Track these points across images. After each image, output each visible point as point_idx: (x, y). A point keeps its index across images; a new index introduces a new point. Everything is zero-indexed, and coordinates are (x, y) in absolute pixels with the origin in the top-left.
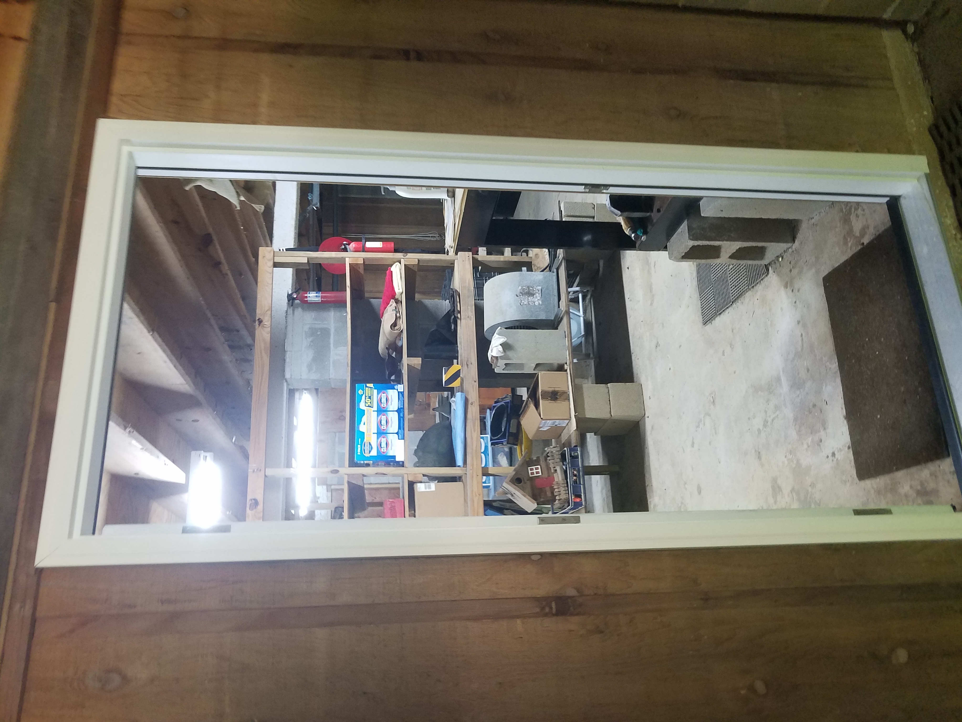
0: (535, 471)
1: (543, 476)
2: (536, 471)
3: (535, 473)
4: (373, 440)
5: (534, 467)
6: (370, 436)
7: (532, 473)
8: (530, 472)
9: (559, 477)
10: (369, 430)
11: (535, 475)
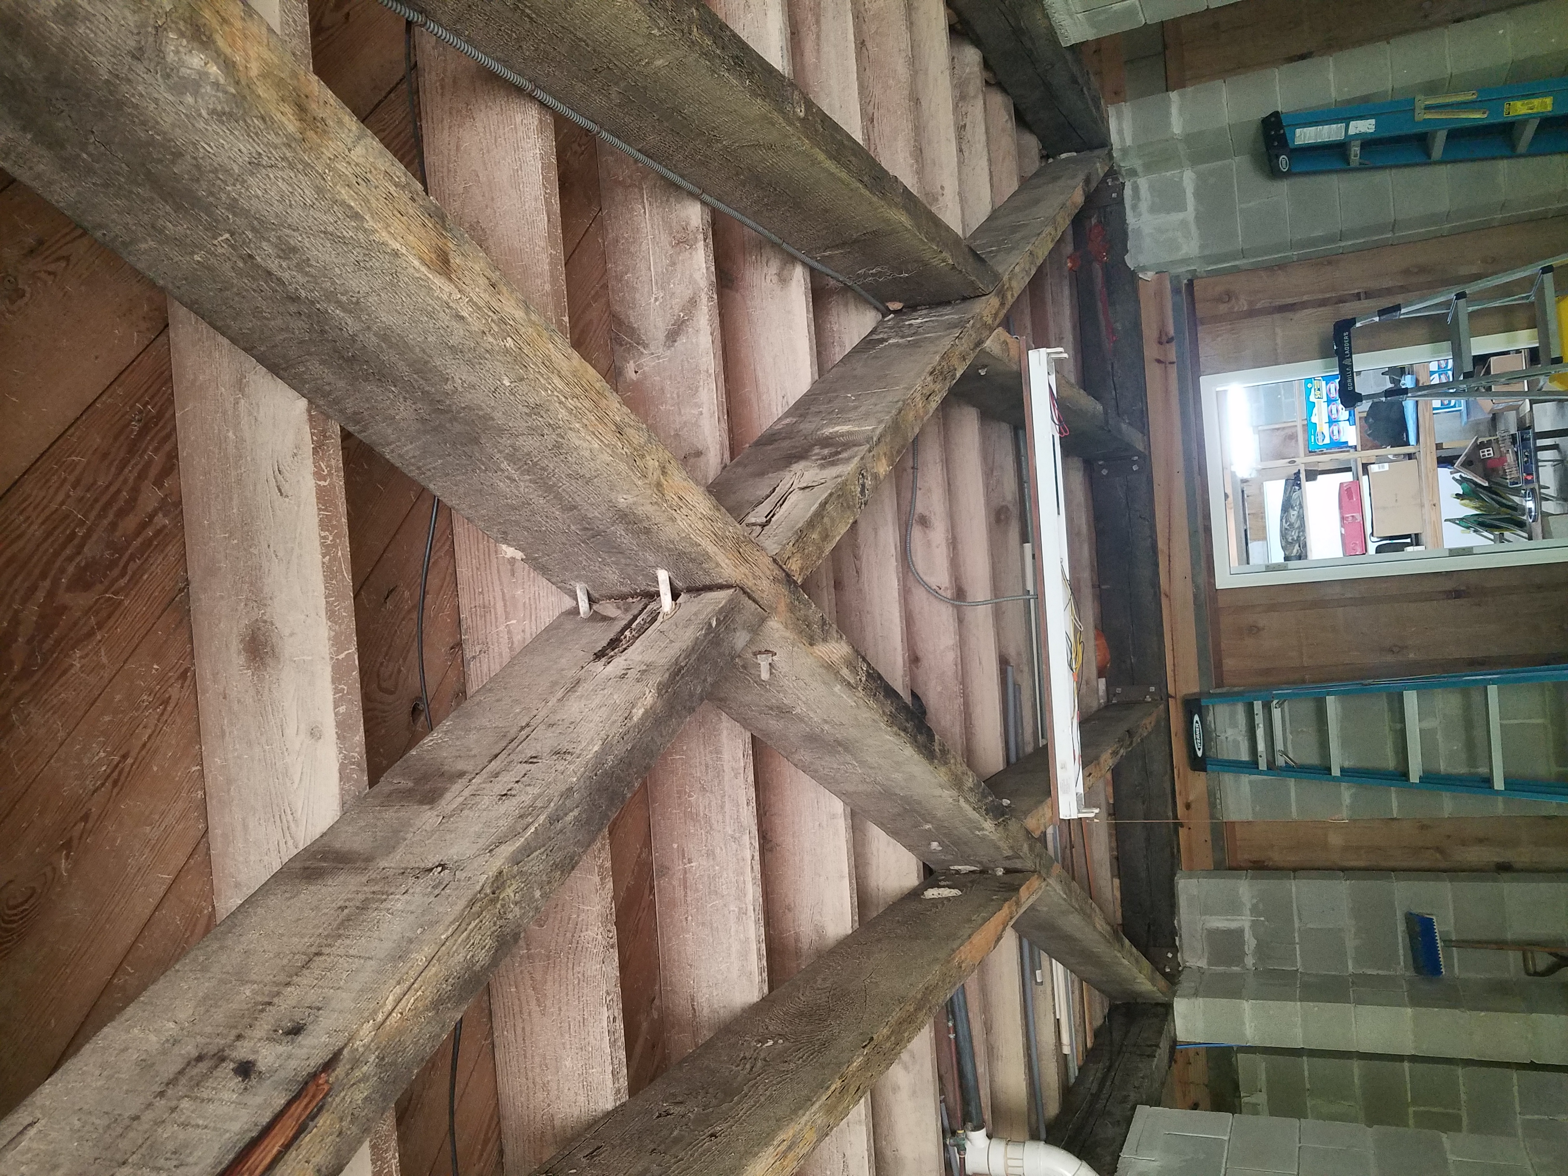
1: (1497, 457)
2: (1487, 453)
3: (1487, 455)
4: (1325, 428)
5: (1487, 450)
6: (1321, 425)
7: (1485, 456)
8: (1482, 455)
9: (1510, 458)
10: (1320, 419)
11: (1488, 457)
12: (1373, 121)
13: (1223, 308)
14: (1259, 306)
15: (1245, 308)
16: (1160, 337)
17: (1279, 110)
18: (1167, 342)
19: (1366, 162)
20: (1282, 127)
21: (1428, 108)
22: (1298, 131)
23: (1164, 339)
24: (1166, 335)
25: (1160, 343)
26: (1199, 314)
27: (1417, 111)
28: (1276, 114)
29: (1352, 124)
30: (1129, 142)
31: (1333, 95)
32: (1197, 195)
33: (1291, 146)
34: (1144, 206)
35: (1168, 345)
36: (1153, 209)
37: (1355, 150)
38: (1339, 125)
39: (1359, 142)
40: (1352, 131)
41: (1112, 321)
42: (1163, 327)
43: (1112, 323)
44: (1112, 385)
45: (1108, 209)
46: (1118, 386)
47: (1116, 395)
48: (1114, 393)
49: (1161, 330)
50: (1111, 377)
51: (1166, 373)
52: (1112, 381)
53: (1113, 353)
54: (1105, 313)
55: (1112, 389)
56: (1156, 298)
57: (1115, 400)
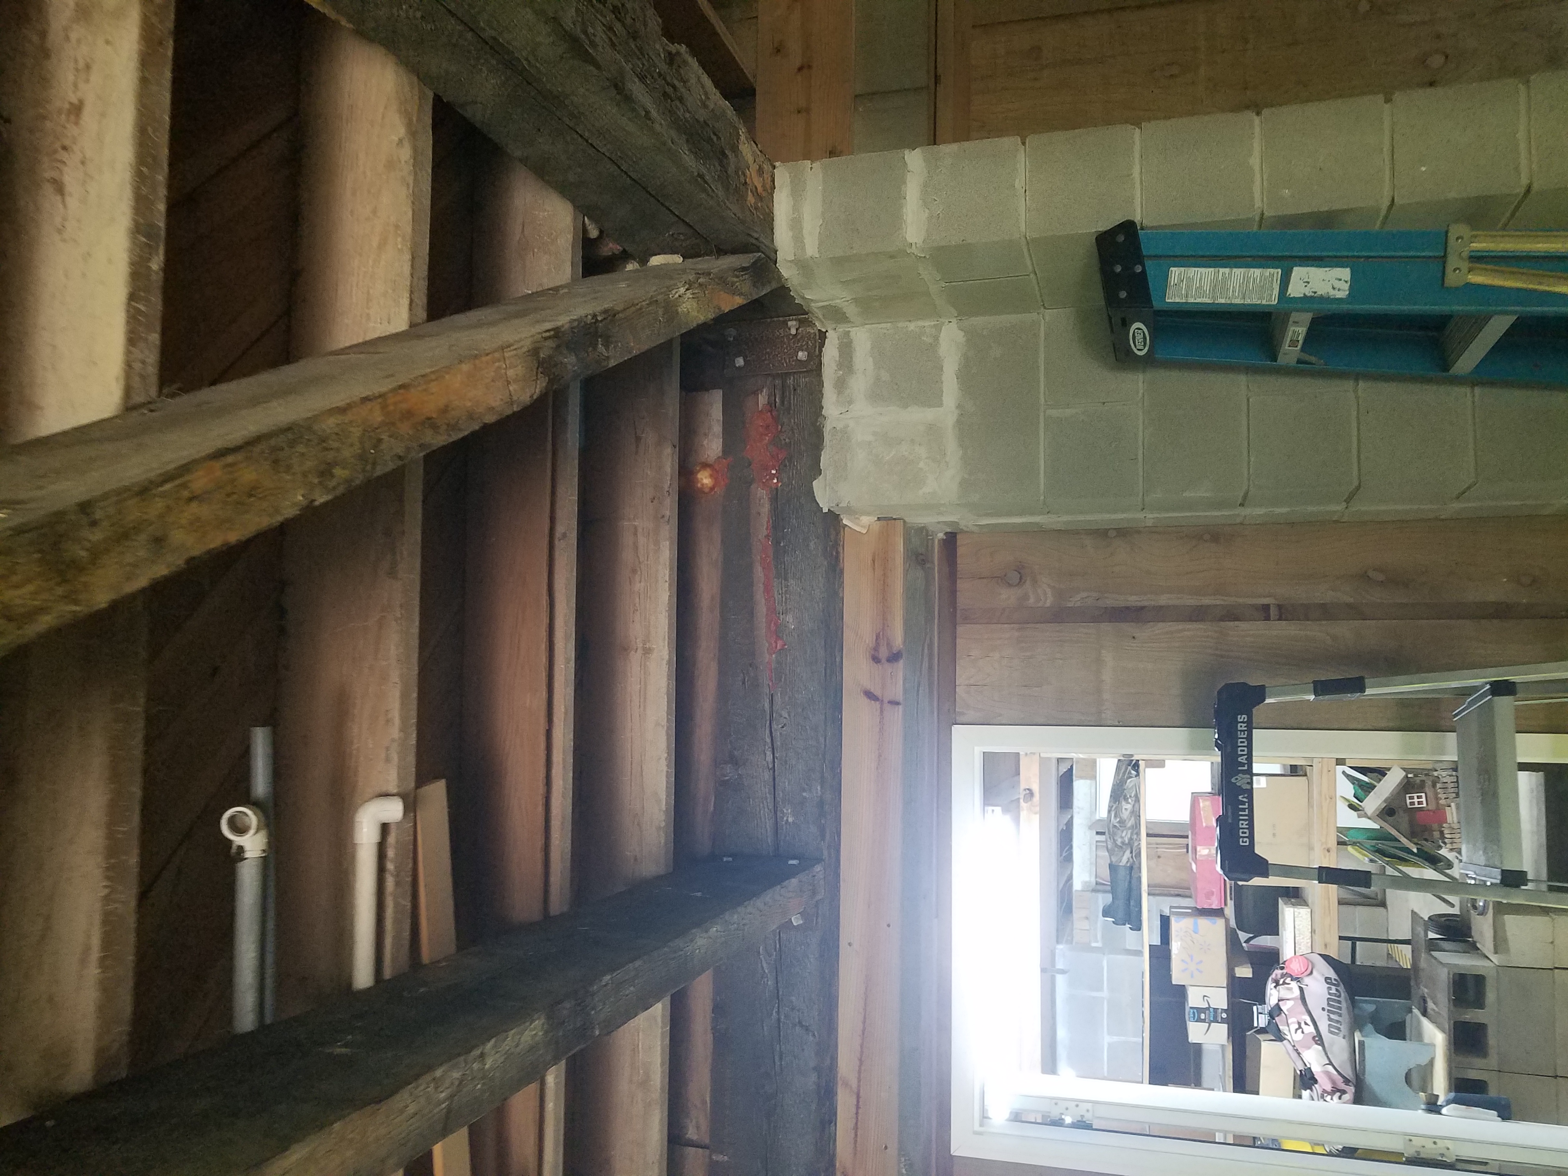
0: (1416, 800)
1: (1430, 808)
2: (1419, 800)
3: (1416, 803)
5: (1415, 795)
7: (1412, 803)
8: (1408, 801)
9: (1453, 815)
11: (1417, 806)
12: (1345, 273)
13: (1007, 596)
14: (1075, 601)
15: (1048, 604)
16: (876, 649)
17: (1137, 219)
18: (889, 660)
19: (1313, 359)
20: (1139, 258)
21: (1478, 259)
22: (1175, 273)
23: (883, 653)
24: (889, 645)
25: (876, 659)
26: (963, 600)
27: (1453, 262)
28: (1128, 227)
29: (1298, 273)
30: (811, 249)
31: (1258, 204)
32: (965, 376)
33: (1157, 305)
34: (859, 384)
35: (889, 668)
36: (876, 396)
37: (1297, 330)
38: (1268, 272)
39: (1307, 317)
40: (1296, 289)
41: (779, 608)
42: (883, 629)
43: (779, 613)
44: (768, 740)
45: (790, 381)
46: (779, 743)
47: (774, 762)
48: (769, 757)
49: (879, 633)
50: (768, 722)
51: (881, 722)
52: (768, 732)
53: (775, 674)
54: (768, 589)
55: (767, 747)
56: (874, 569)
57: (771, 771)
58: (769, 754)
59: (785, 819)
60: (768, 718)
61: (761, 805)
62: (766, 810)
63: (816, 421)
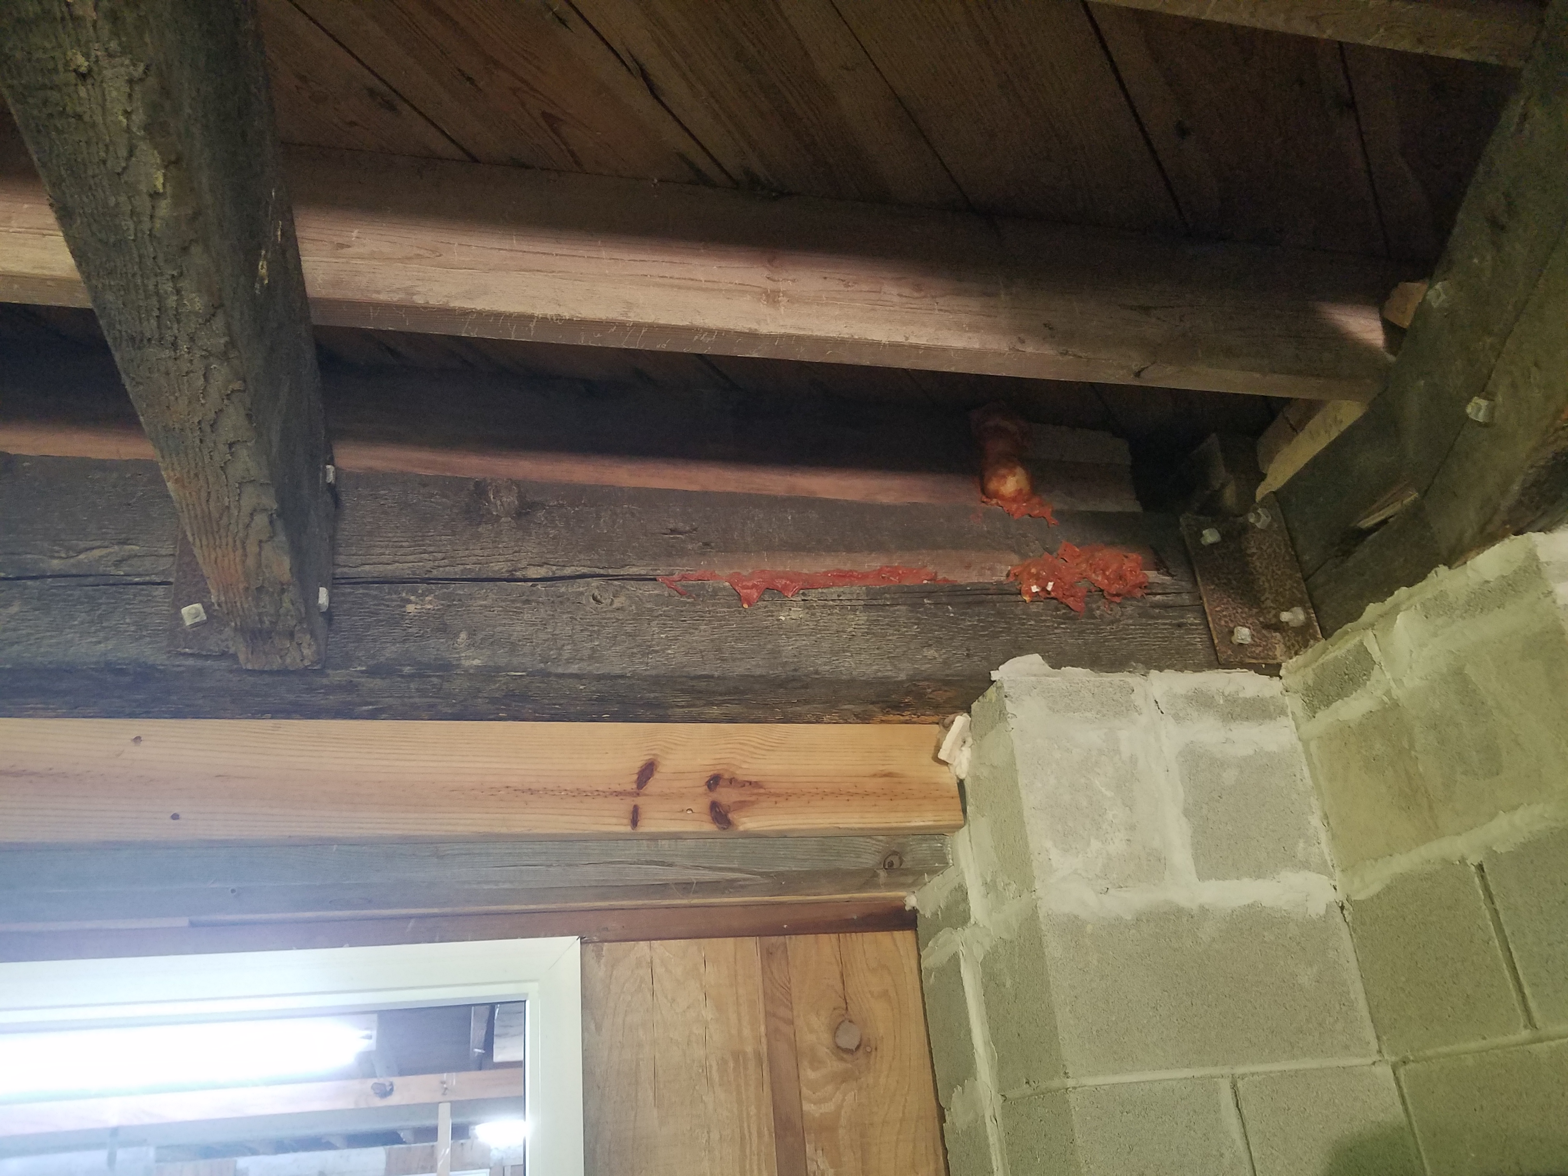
14: (816, 1160)
15: (807, 1107)
16: (732, 781)
18: (714, 806)
23: (726, 796)
24: (742, 805)
25: (714, 782)
35: (701, 805)
41: (813, 595)
42: (770, 795)
43: (803, 594)
44: (568, 571)
45: (1191, 618)
46: (563, 590)
47: (526, 580)
48: (534, 572)
49: (761, 787)
50: (602, 572)
51: (597, 794)
52: (585, 570)
53: (693, 586)
54: (843, 577)
55: (554, 568)
56: (875, 775)
57: (506, 575)
58: (542, 572)
59: (412, 598)
60: (611, 572)
61: (440, 555)
62: (431, 564)
63: (1138, 661)
